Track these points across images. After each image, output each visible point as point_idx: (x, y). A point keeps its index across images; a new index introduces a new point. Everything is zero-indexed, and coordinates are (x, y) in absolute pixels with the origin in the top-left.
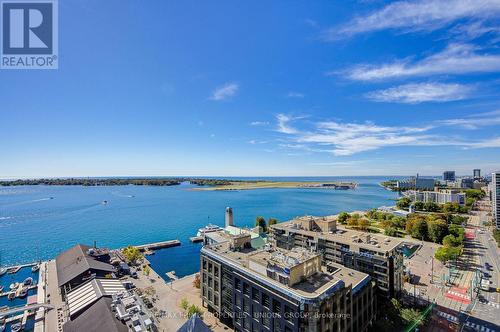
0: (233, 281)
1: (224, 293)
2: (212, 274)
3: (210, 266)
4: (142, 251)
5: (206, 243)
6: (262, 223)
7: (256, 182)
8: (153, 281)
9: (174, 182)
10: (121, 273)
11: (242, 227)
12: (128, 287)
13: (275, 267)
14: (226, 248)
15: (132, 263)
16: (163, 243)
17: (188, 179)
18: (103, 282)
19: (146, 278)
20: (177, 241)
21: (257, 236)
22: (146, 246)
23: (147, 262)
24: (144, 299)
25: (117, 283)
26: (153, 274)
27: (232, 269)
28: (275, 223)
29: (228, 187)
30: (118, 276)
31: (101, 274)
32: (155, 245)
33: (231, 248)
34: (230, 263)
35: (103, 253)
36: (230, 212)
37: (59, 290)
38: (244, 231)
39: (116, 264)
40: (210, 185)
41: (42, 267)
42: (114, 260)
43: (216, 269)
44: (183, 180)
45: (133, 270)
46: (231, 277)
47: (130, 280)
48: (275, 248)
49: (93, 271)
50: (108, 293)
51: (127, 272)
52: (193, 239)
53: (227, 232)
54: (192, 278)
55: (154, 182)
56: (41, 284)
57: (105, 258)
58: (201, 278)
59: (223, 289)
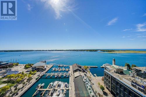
0: (116, 82)
1: (112, 85)
2: (108, 78)
3: (107, 76)
4: (88, 67)
5: (106, 69)
6: (128, 66)
7: (125, 51)
8: (91, 75)
9: (96, 51)
10: (84, 71)
11: (119, 66)
12: (85, 75)
13: (136, 83)
14: (113, 71)
15: (86, 70)
16: (93, 66)
17: (100, 50)
18: (80, 72)
19: (89, 74)
20: (97, 67)
21: (126, 70)
22: (89, 66)
23: (89, 70)
24: (89, 79)
25: (83, 73)
26: (91, 74)
27: (115, 79)
28: (135, 66)
29: (114, 52)
30: (83, 72)
31: (80, 71)
32: (91, 66)
33: (115, 72)
34: (114, 76)
35: (80, 66)
36: (114, 60)
37: (73, 72)
38: (120, 67)
39: (83, 69)
40: (107, 52)
41: (70, 66)
42: (82, 68)
43: (109, 77)
44: (98, 50)
45: (86, 71)
46: (115, 81)
47: (86, 74)
48: (136, 76)
49: (78, 69)
50: (81, 75)
51: (85, 71)
52: (101, 67)
53: (113, 67)
54: (101, 77)
55: (91, 51)
56: (70, 70)
57: (80, 67)
58: (104, 78)
59: (112, 84)
